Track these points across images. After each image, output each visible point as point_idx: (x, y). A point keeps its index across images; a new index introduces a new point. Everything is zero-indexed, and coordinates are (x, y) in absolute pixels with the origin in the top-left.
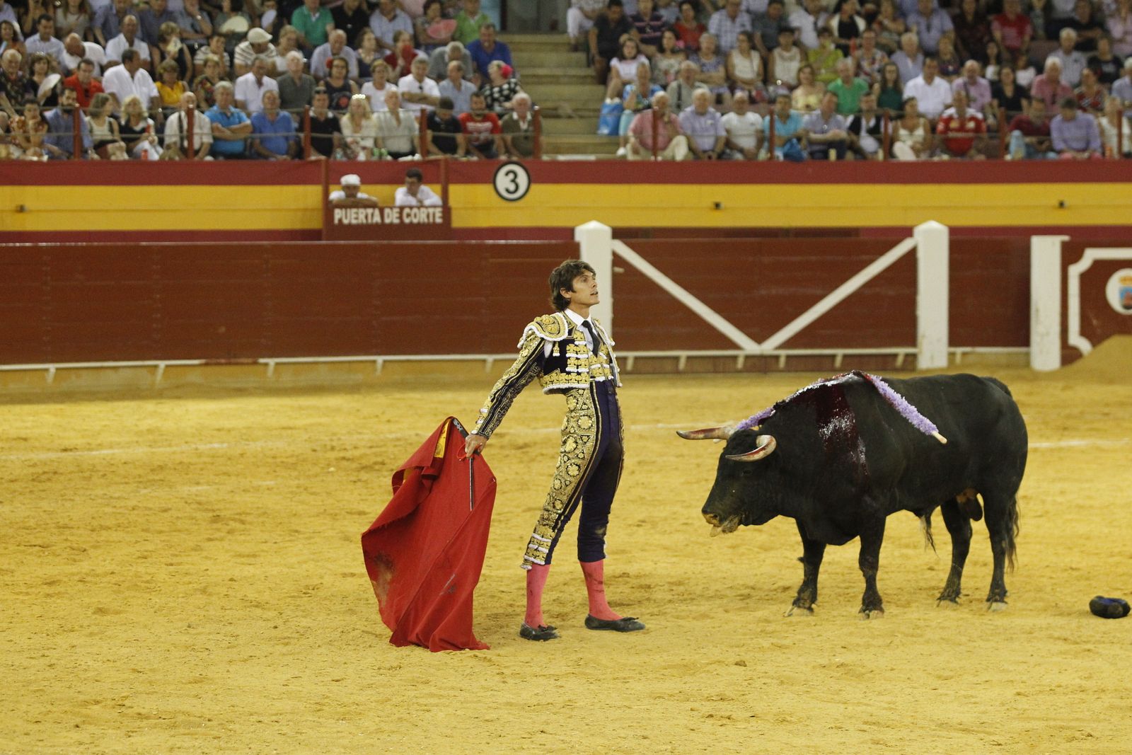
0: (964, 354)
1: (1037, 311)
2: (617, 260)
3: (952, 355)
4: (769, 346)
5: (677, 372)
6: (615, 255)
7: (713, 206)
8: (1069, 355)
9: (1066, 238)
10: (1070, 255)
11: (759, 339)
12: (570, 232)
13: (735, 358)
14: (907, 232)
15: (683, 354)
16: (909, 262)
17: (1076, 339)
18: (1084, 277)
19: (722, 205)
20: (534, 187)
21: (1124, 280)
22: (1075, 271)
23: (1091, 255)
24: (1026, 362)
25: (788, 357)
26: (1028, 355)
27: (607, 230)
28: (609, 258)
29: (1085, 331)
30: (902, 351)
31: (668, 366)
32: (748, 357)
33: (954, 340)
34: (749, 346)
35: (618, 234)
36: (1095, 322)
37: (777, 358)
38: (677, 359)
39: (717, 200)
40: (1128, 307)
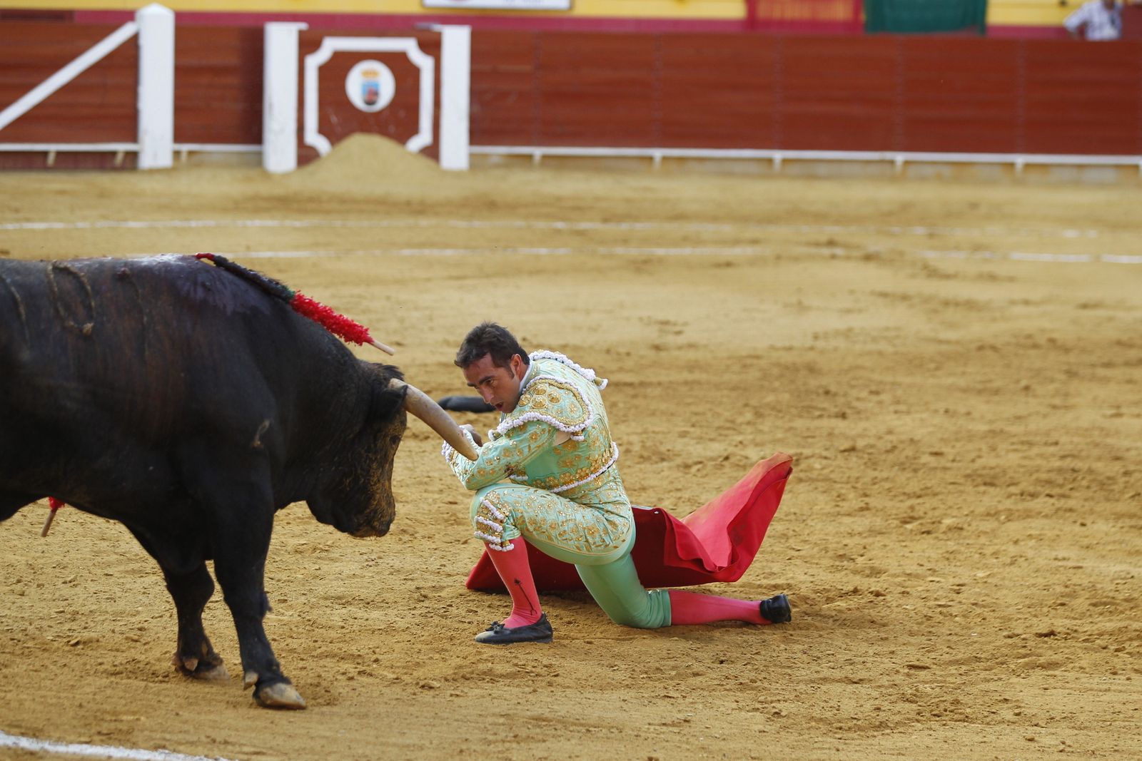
0: (191, 153)
1: (271, 105)
3: (177, 154)
8: (306, 155)
9: (303, 26)
10: (307, 45)
14: (128, 16)
16: (131, 49)
17: (314, 138)
18: (323, 70)
21: (366, 73)
22: (315, 61)
23: (331, 45)
24: (258, 160)
26: (260, 155)
29: (324, 129)
30: (121, 147)
33: (179, 136)
36: (334, 119)
40: (370, 102)
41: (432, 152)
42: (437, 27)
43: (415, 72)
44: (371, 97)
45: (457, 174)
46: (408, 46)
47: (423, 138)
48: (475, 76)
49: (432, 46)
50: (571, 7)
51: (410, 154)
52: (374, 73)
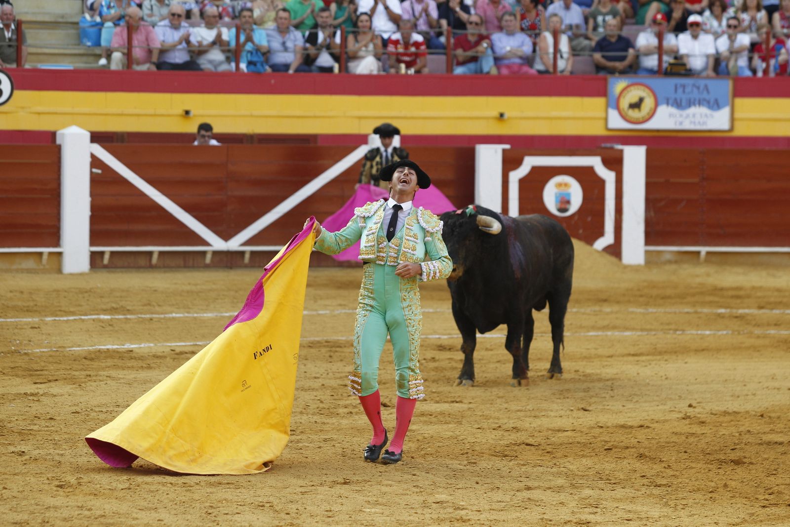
2: (96, 162)
4: (235, 244)
5: (151, 267)
6: (93, 156)
7: (184, 113)
9: (507, 147)
10: (510, 162)
11: (226, 237)
12: (53, 135)
13: (204, 253)
14: (363, 139)
15: (156, 249)
18: (523, 183)
19: (192, 114)
20: (16, 92)
21: (559, 185)
22: (515, 176)
23: (530, 162)
25: (253, 253)
27: (88, 135)
28: (89, 159)
31: (142, 261)
32: (216, 253)
34: (217, 243)
35: (97, 138)
37: (242, 253)
38: (150, 253)
39: (187, 108)
40: (562, 210)
41: (615, 250)
42: (619, 147)
43: (601, 183)
44: (564, 204)
45: (635, 269)
46: (595, 162)
47: (608, 239)
48: (650, 186)
49: (615, 163)
50: (732, 129)
51: (597, 251)
52: (566, 185)
